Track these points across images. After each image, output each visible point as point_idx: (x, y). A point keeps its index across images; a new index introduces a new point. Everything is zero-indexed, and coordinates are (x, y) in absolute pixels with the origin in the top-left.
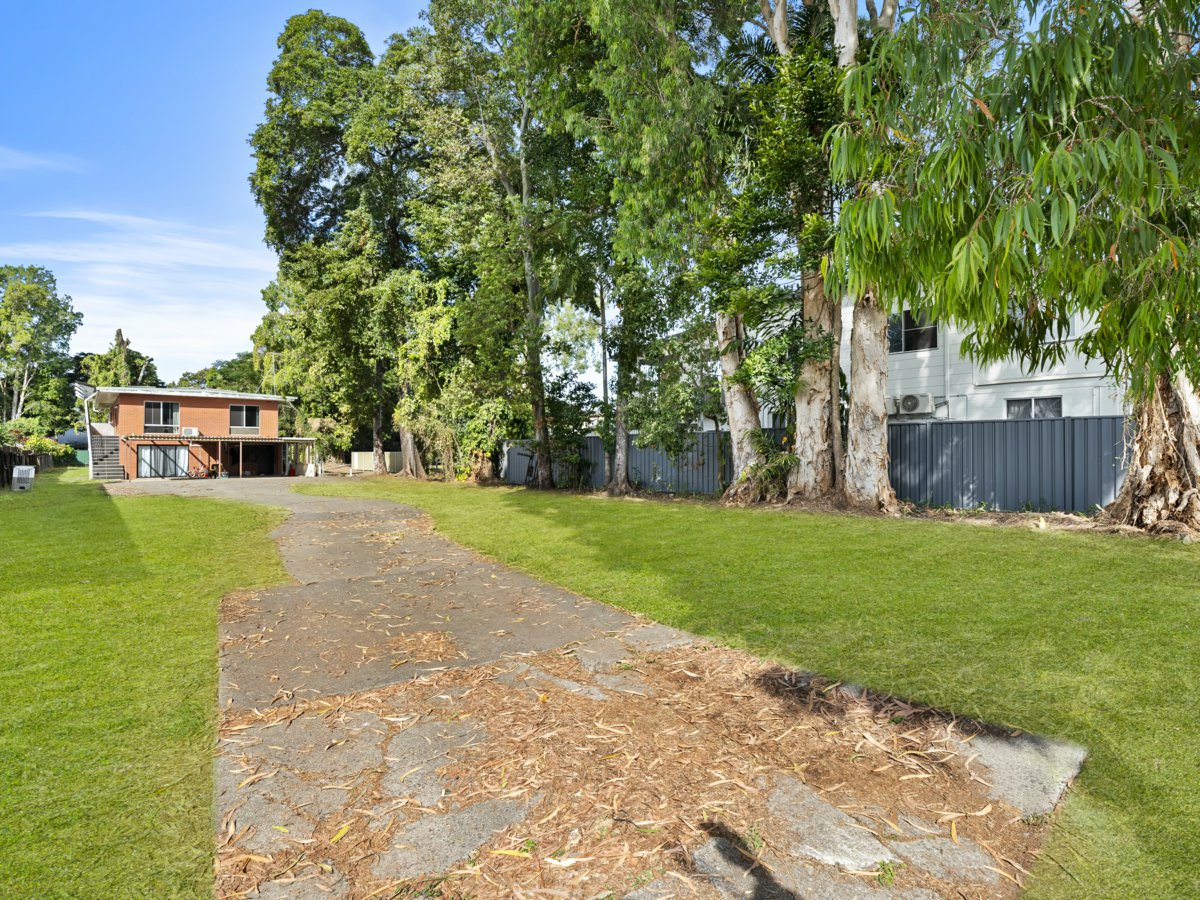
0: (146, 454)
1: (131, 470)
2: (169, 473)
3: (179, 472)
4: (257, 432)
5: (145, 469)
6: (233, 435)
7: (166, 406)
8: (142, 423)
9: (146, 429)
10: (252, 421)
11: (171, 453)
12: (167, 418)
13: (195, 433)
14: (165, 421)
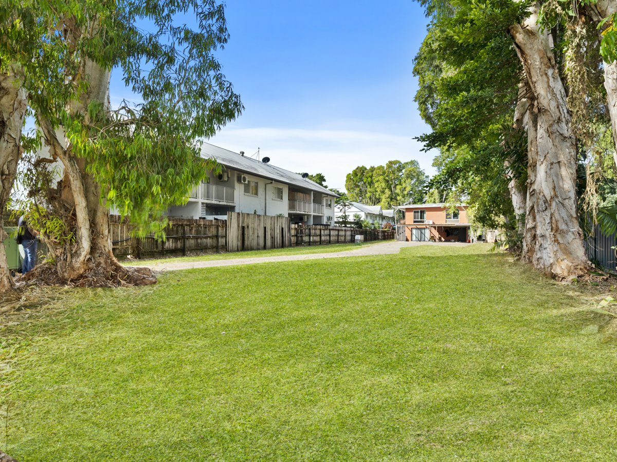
0: (414, 231)
1: (409, 239)
2: (422, 240)
3: (426, 239)
4: (458, 221)
5: (414, 238)
6: (447, 223)
7: (421, 212)
8: (413, 220)
9: (415, 222)
10: (456, 215)
11: (423, 231)
12: (422, 217)
13: (431, 223)
14: (421, 218)
